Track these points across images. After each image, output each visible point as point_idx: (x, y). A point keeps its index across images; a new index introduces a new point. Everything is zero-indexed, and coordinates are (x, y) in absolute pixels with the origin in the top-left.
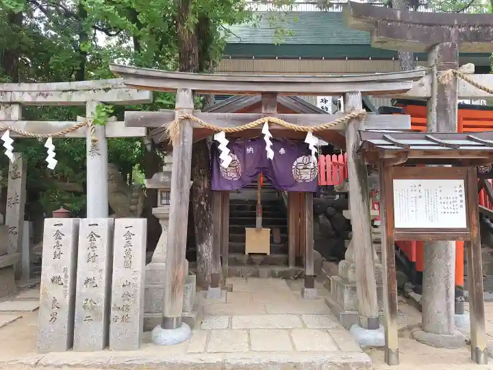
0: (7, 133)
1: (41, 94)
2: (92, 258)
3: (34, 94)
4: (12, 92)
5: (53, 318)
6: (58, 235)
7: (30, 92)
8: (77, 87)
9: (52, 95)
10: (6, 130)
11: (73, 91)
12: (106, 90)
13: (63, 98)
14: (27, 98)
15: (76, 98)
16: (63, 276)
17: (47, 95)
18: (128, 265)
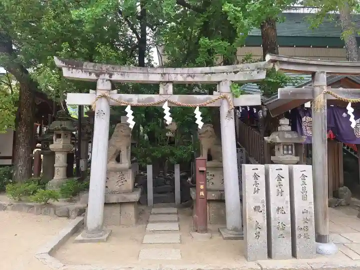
0: (166, 103)
1: (189, 75)
2: (281, 193)
3: (185, 75)
4: (169, 74)
5: (258, 236)
6: (256, 176)
7: (182, 74)
8: (215, 70)
9: (197, 76)
10: (165, 102)
11: (212, 73)
12: (235, 72)
13: (206, 79)
14: (180, 79)
15: (214, 78)
16: (261, 206)
17: (194, 76)
18: (304, 198)
